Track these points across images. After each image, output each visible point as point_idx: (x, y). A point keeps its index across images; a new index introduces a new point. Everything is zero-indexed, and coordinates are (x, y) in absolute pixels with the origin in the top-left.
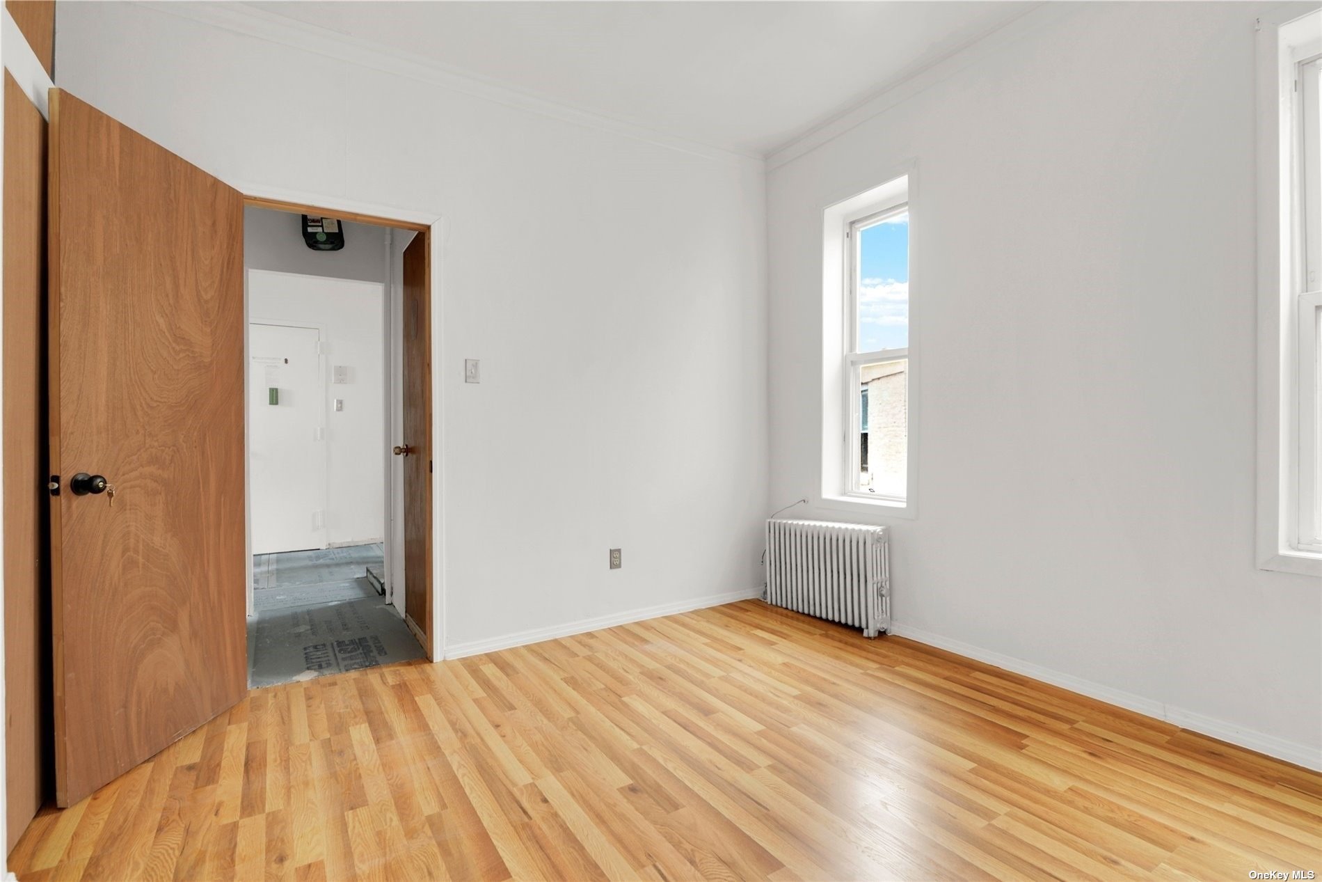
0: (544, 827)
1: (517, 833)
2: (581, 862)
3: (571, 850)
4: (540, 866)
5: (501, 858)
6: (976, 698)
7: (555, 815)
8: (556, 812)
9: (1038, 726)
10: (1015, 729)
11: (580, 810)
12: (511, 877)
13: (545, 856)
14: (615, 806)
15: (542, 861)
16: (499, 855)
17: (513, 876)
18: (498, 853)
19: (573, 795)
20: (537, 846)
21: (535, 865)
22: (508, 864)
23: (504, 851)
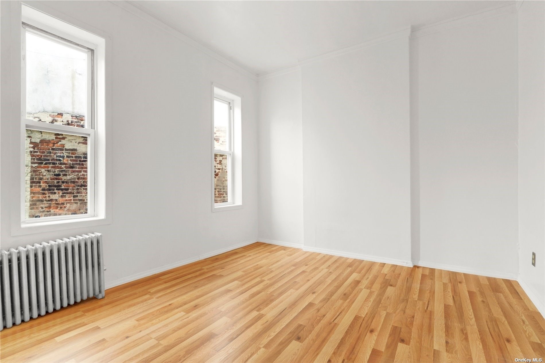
0: (344, 353)
1: (355, 359)
2: (348, 336)
3: (346, 340)
4: (361, 344)
5: (370, 356)
6: (185, 279)
7: (334, 353)
8: (333, 354)
9: (203, 274)
10: (210, 275)
11: (325, 348)
12: (373, 348)
13: (356, 345)
14: (314, 340)
15: (358, 345)
16: (370, 357)
17: (372, 348)
18: (369, 358)
19: (318, 354)
20: (354, 350)
21: (362, 346)
22: (370, 353)
23: (367, 357)
